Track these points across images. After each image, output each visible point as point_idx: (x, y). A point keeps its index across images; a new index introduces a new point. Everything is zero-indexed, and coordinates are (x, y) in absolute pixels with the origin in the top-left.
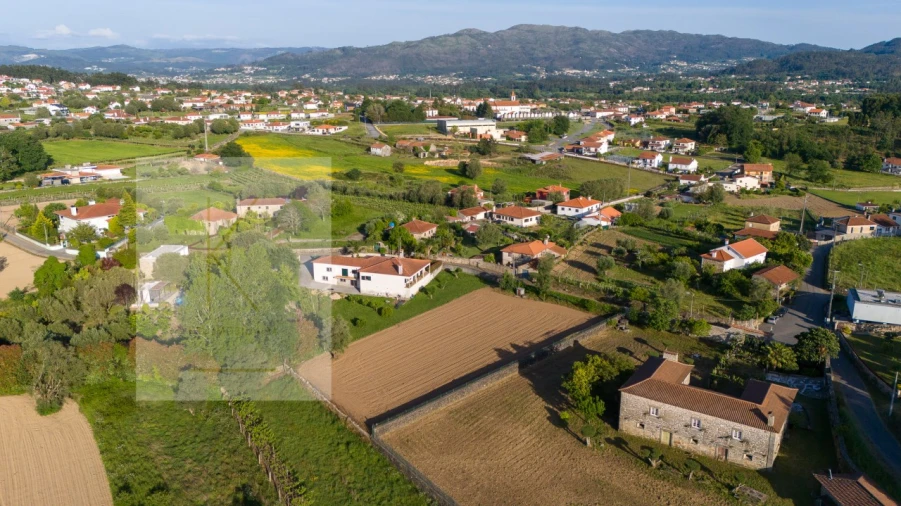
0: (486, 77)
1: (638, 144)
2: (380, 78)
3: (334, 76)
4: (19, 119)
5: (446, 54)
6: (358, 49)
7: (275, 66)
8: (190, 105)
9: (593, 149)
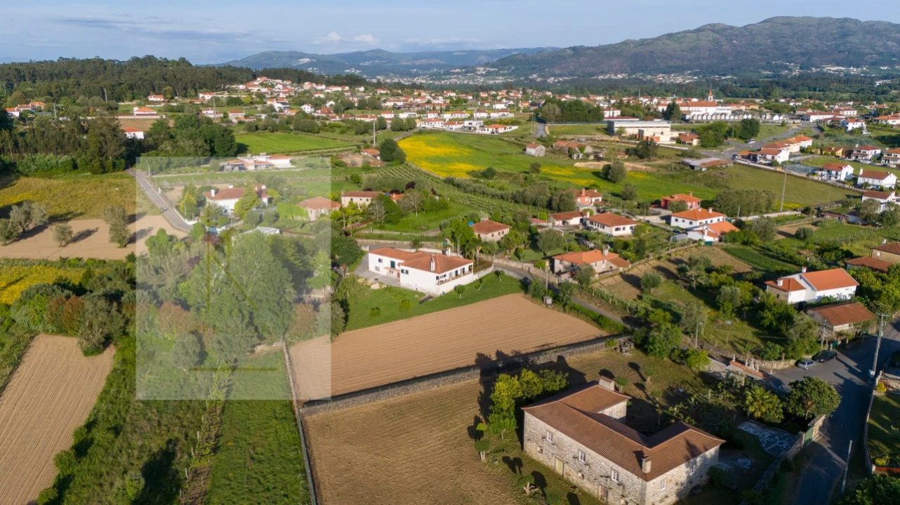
0: (725, 75)
1: (839, 153)
2: (607, 77)
3: (561, 76)
4: (244, 114)
5: (683, 51)
6: (589, 48)
7: (506, 67)
8: (392, 104)
9: (769, 157)
